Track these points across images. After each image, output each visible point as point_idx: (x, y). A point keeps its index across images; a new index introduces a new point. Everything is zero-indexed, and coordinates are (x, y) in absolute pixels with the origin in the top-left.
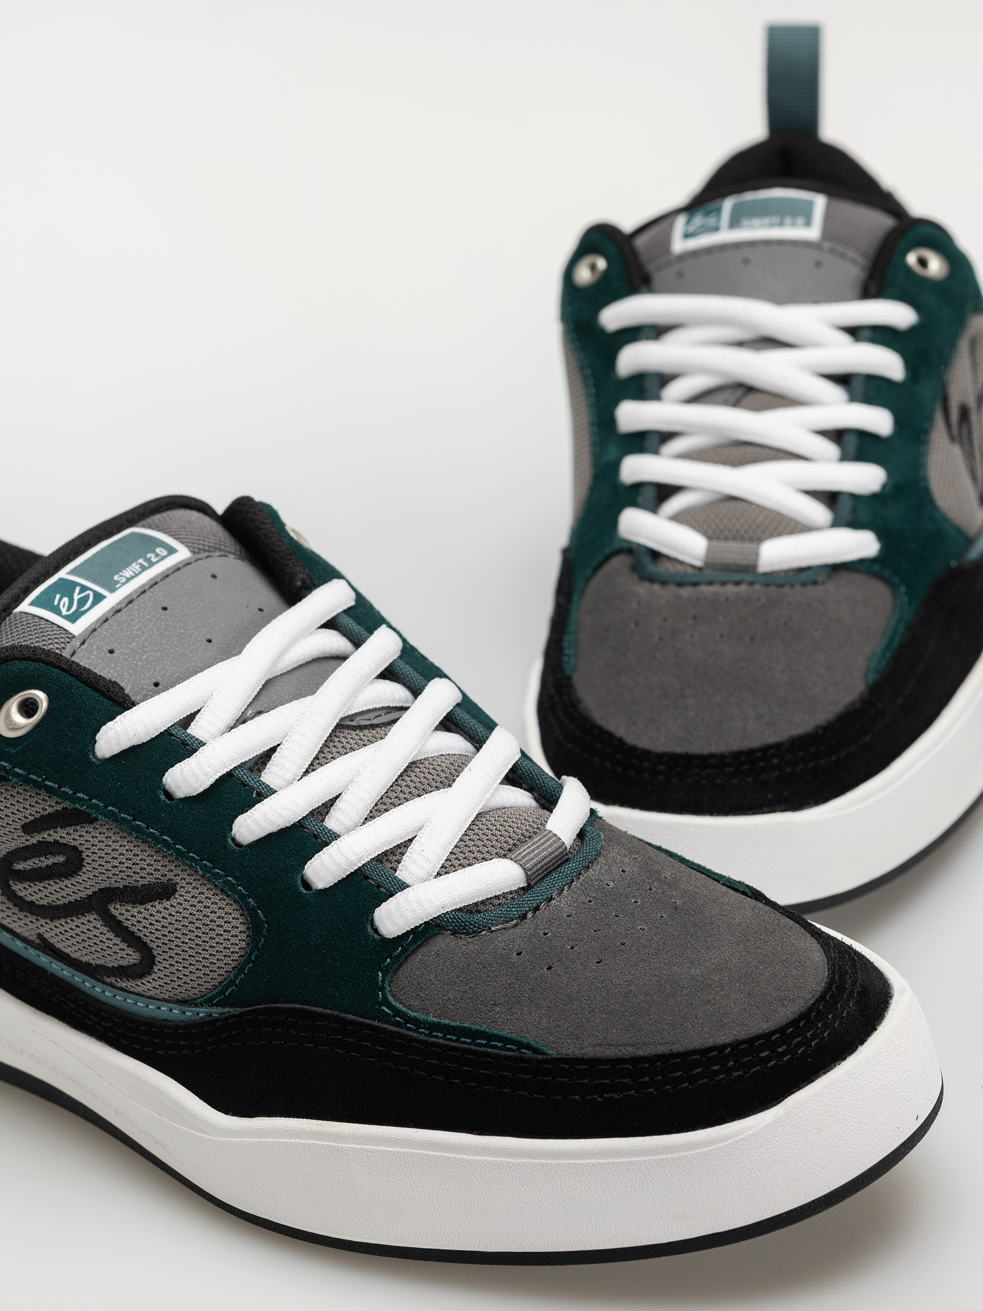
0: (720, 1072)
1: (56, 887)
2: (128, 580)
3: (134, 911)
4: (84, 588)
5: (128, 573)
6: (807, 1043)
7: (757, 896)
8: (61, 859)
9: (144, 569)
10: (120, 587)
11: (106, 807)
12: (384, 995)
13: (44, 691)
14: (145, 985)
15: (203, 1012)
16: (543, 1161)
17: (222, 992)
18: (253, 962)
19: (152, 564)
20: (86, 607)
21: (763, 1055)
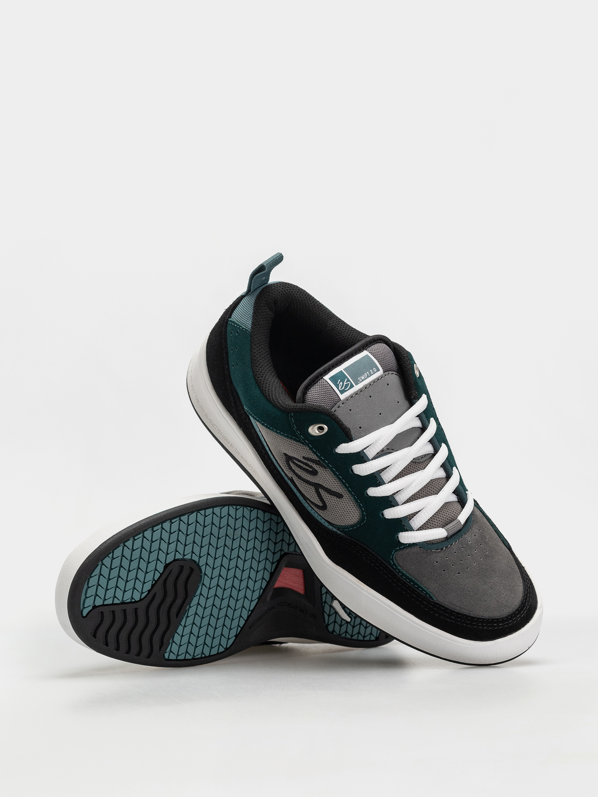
0: (481, 626)
1: (305, 474)
2: (363, 380)
3: (327, 495)
4: (348, 380)
5: (363, 378)
6: (508, 624)
7: (510, 548)
8: (311, 470)
9: (368, 377)
10: (359, 383)
11: (332, 468)
12: (393, 557)
13: (327, 426)
14: (320, 512)
15: (335, 530)
16: (420, 628)
17: (344, 529)
18: (357, 527)
19: (371, 375)
20: (347, 389)
21: (495, 625)
